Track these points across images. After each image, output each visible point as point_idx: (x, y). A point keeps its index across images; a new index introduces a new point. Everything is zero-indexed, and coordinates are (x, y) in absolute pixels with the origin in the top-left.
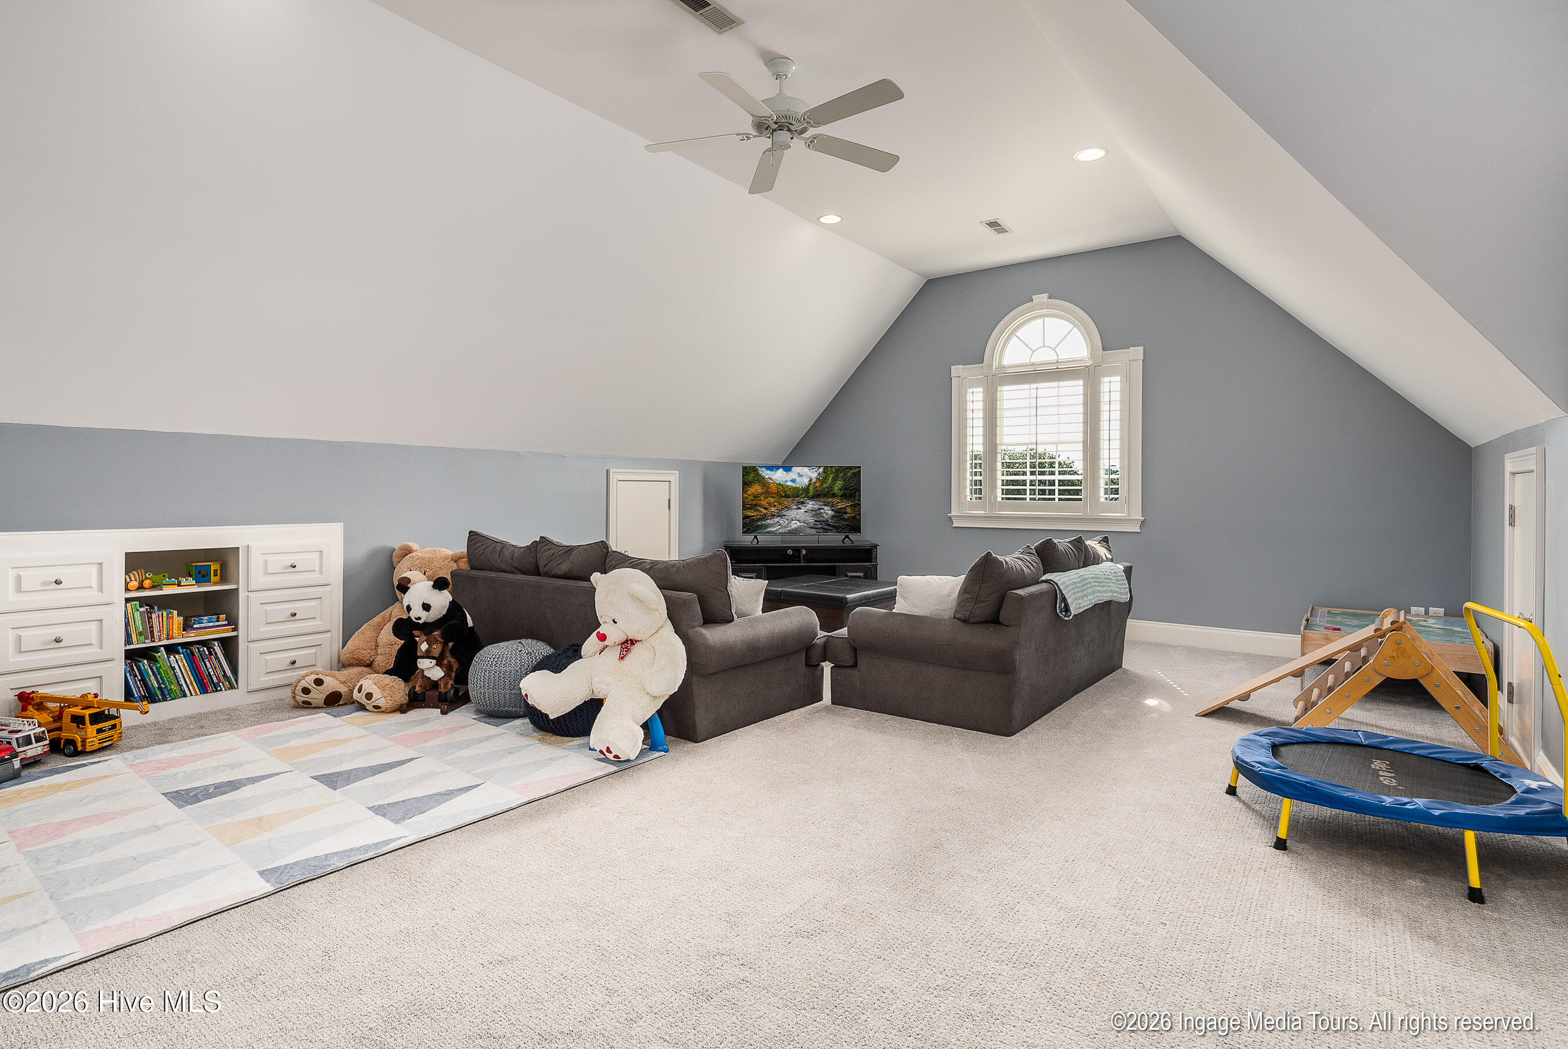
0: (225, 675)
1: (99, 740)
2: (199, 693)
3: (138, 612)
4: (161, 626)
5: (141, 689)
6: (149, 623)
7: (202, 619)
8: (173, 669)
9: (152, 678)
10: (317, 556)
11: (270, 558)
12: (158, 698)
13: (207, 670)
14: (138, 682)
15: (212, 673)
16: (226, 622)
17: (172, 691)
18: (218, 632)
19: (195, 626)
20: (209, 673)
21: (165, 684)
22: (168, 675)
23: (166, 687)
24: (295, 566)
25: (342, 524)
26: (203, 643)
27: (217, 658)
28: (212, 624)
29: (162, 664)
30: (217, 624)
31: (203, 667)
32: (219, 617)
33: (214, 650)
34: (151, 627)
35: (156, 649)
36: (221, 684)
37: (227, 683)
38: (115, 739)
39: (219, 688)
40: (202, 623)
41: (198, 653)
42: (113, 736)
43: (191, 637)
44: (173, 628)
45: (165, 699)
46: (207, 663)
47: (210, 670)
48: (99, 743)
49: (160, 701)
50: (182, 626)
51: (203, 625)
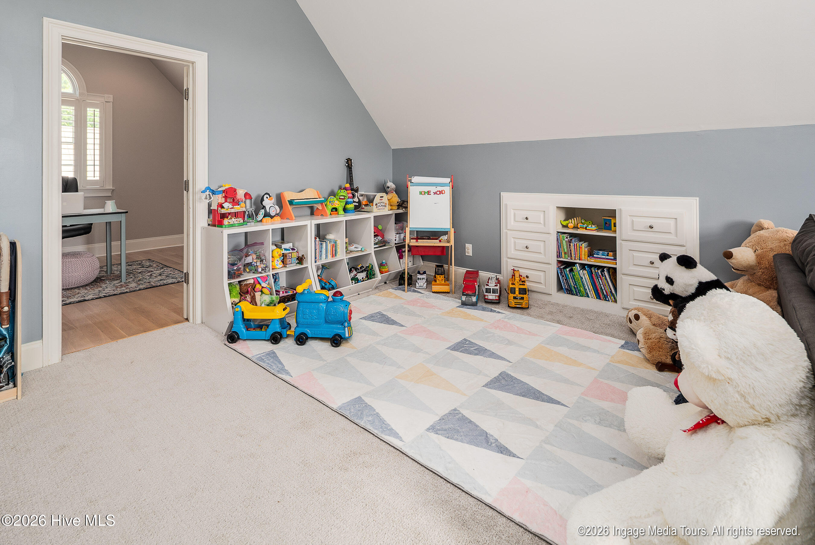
0: (611, 292)
1: (515, 303)
2: (596, 298)
3: (565, 241)
4: (576, 251)
5: (566, 284)
6: (570, 248)
7: (599, 252)
8: (582, 278)
9: (571, 280)
10: (672, 222)
11: (635, 219)
12: (574, 292)
13: (600, 285)
14: (564, 280)
15: (603, 288)
16: (613, 258)
17: (581, 291)
18: (608, 263)
19: (595, 256)
20: (601, 287)
21: (577, 286)
22: (579, 281)
23: (577, 288)
24: (653, 227)
25: (698, 198)
26: (599, 267)
27: (606, 279)
28: (604, 257)
29: (576, 274)
30: (607, 257)
31: (598, 282)
32: (608, 253)
33: (604, 274)
34: (571, 251)
35: (574, 264)
36: (609, 296)
37: (613, 297)
38: (523, 305)
39: (607, 299)
40: (598, 255)
41: (595, 273)
42: (522, 303)
43: (592, 262)
44: (582, 254)
45: (577, 295)
46: (600, 280)
47: (602, 286)
48: (515, 304)
49: (574, 295)
50: (587, 254)
51: (599, 256)
